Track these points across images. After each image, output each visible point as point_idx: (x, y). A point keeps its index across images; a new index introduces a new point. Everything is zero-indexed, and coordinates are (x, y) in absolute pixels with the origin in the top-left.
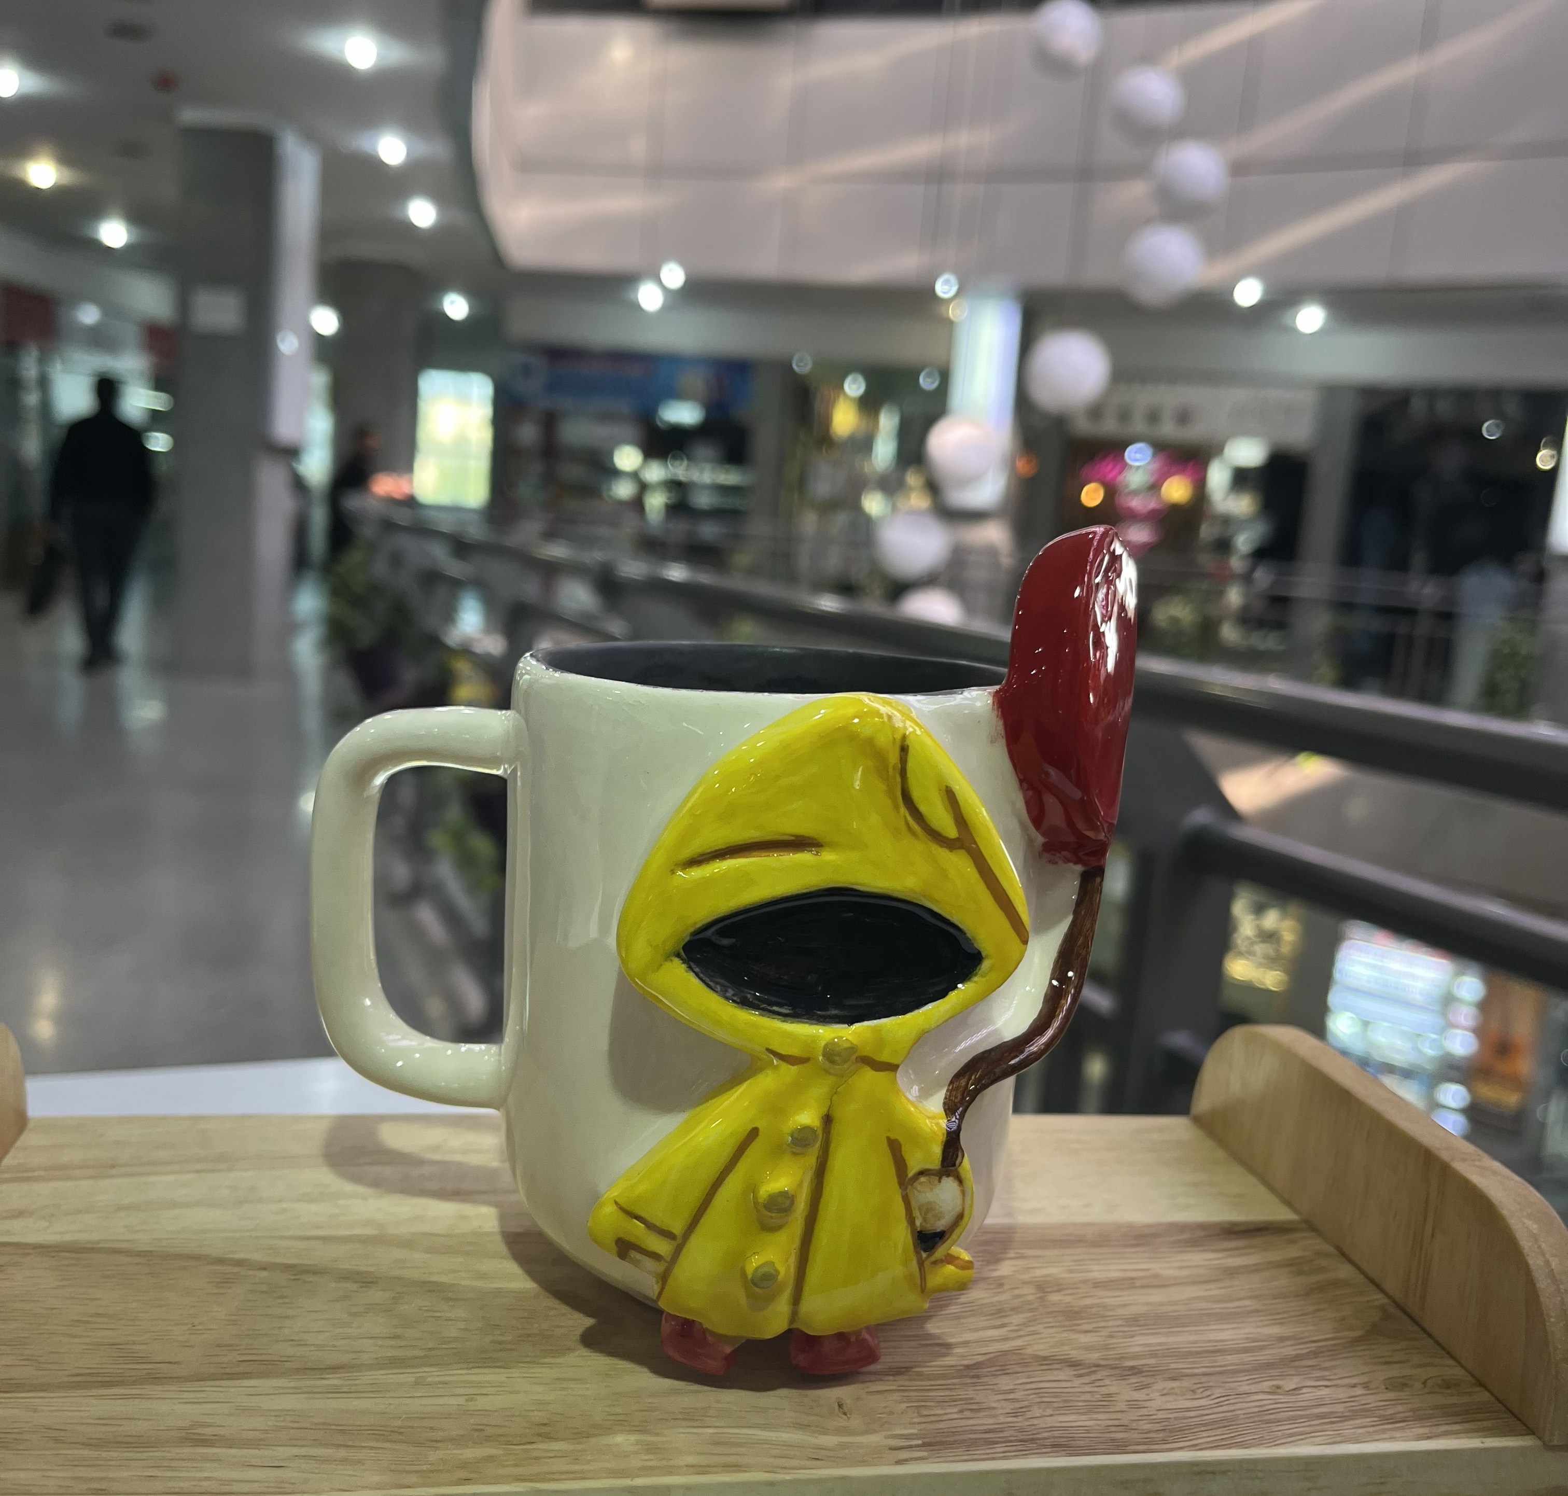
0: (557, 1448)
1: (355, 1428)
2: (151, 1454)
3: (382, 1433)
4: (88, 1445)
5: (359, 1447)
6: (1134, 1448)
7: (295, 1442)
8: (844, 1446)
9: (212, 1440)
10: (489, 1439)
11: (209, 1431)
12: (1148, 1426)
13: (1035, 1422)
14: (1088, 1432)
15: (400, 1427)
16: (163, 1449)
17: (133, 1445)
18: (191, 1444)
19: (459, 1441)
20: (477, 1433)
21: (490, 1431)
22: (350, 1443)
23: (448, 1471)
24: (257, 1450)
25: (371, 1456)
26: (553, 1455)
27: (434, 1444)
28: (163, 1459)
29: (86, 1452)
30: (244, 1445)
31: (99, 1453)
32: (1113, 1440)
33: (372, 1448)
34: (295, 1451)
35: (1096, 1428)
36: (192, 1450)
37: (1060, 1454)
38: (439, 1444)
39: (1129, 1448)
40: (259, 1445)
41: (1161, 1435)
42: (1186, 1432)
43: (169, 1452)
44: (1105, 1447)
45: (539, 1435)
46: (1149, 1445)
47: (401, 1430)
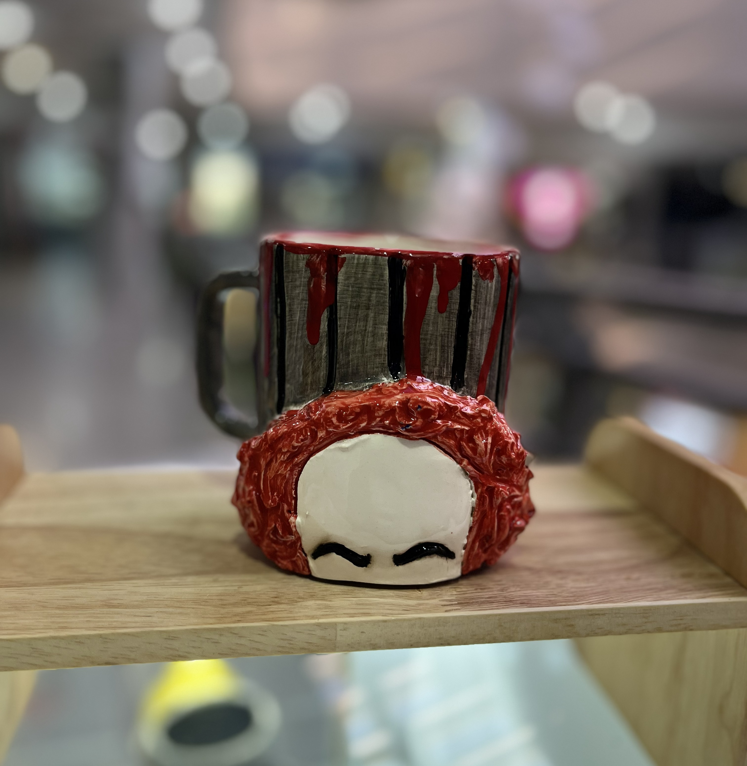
0: (282, 607)
1: (185, 600)
2: (88, 612)
3: (198, 602)
4: (58, 608)
5: (187, 607)
6: (560, 604)
7: (156, 606)
8: (420, 605)
9: (117, 605)
10: (249, 604)
11: (115, 602)
12: (567, 595)
13: (512, 593)
14: (538, 597)
15: (207, 599)
16: (94, 609)
17: (80, 608)
18: (107, 607)
19: (235, 604)
20: (243, 601)
21: (250, 600)
22: (183, 606)
23: (231, 617)
24: (138, 609)
25: (193, 611)
26: (280, 610)
27: (223, 606)
28: (94, 613)
29: (58, 611)
30: (132, 607)
31: (64, 611)
32: (550, 601)
33: (193, 608)
34: (156, 610)
35: (541, 596)
36: (108, 610)
37: (524, 607)
38: (225, 606)
39: (558, 604)
40: (139, 607)
41: (573, 598)
42: (585, 597)
43: (97, 610)
44: (546, 604)
45: (273, 602)
46: (567, 602)
47: (207, 601)
